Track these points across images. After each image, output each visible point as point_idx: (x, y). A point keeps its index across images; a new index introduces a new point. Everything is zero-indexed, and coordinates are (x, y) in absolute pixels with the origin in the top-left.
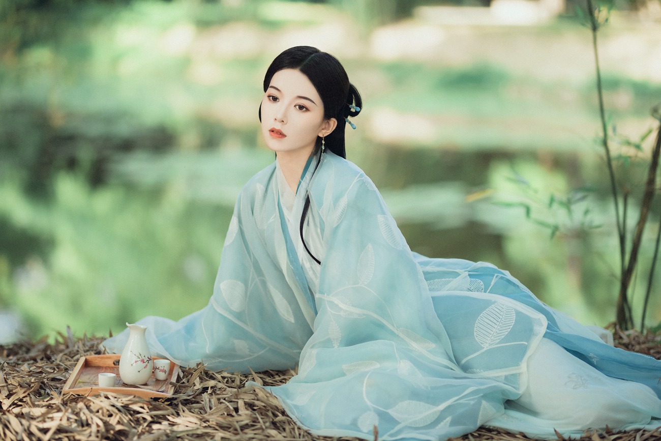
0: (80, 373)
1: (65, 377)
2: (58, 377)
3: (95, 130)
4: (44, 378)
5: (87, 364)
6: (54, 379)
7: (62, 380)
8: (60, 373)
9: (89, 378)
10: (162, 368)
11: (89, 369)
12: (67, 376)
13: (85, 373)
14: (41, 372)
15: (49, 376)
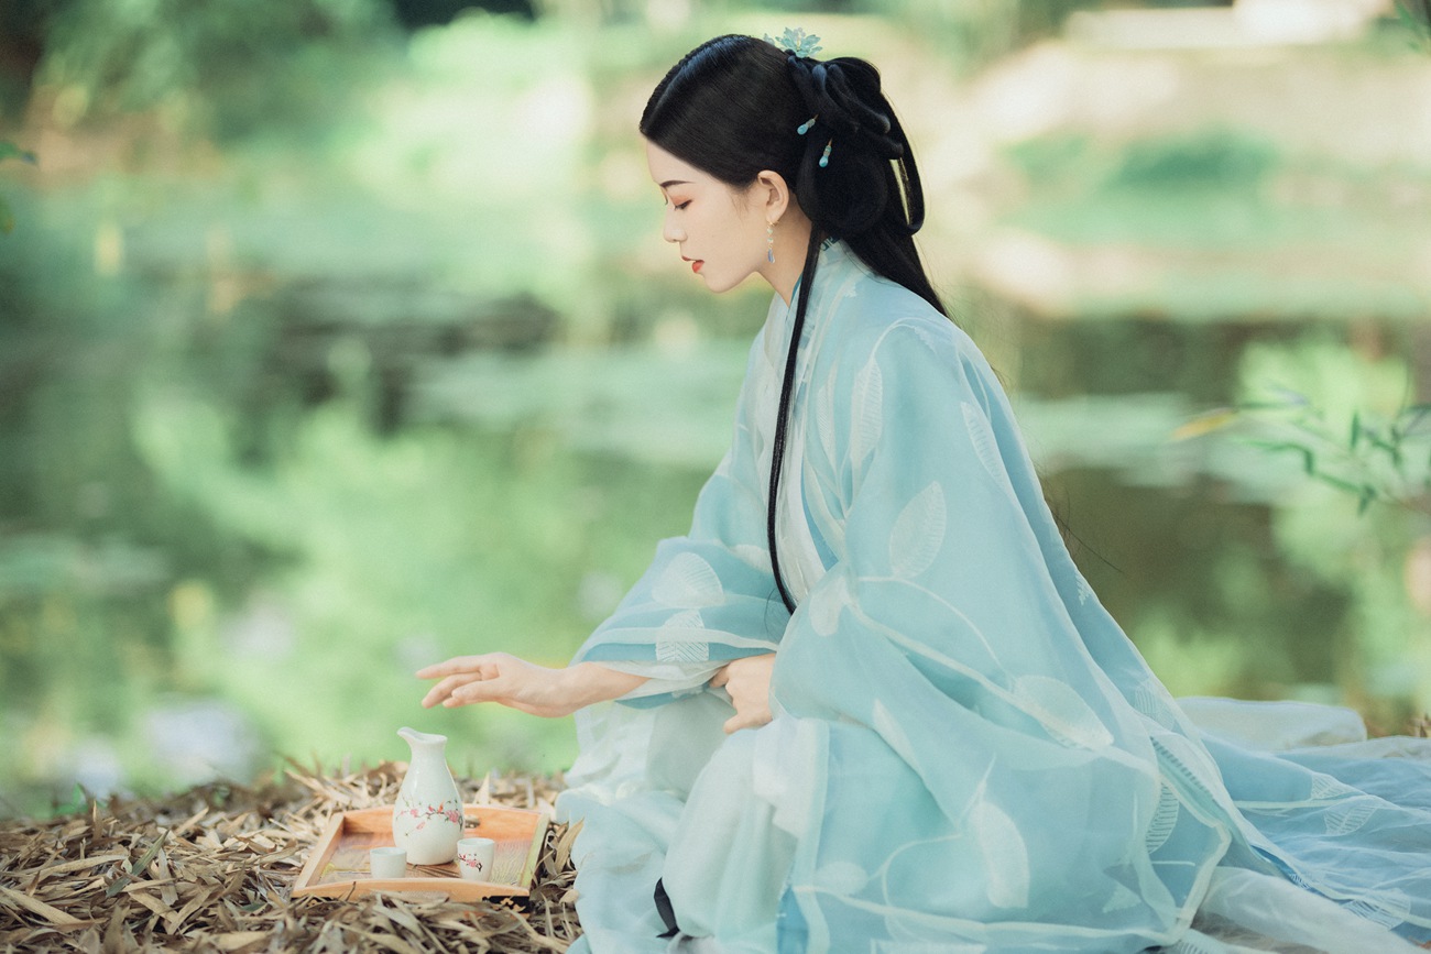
0: (334, 848)
1: (299, 859)
2: (285, 861)
3: (374, 309)
4: (252, 863)
5: (347, 830)
6: (277, 865)
7: (292, 866)
8: (288, 852)
9: (352, 861)
10: (472, 858)
11: (350, 840)
12: (304, 856)
13: (342, 850)
14: (248, 850)
15: (264, 860)
